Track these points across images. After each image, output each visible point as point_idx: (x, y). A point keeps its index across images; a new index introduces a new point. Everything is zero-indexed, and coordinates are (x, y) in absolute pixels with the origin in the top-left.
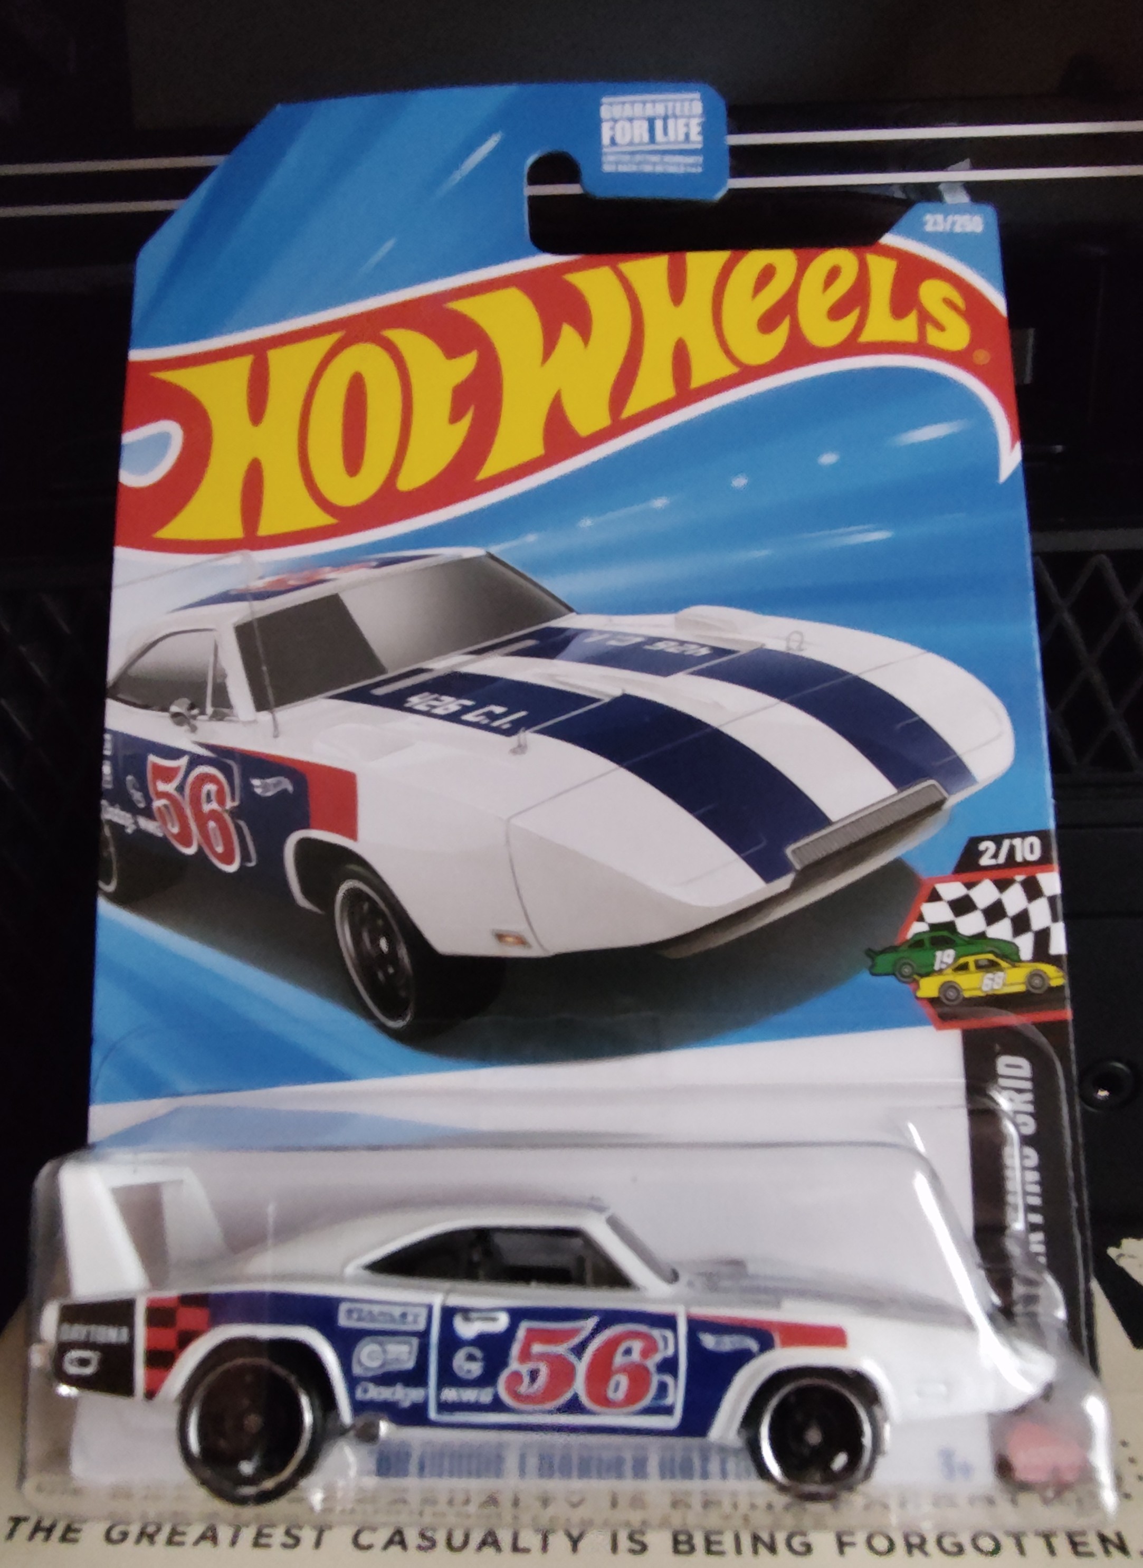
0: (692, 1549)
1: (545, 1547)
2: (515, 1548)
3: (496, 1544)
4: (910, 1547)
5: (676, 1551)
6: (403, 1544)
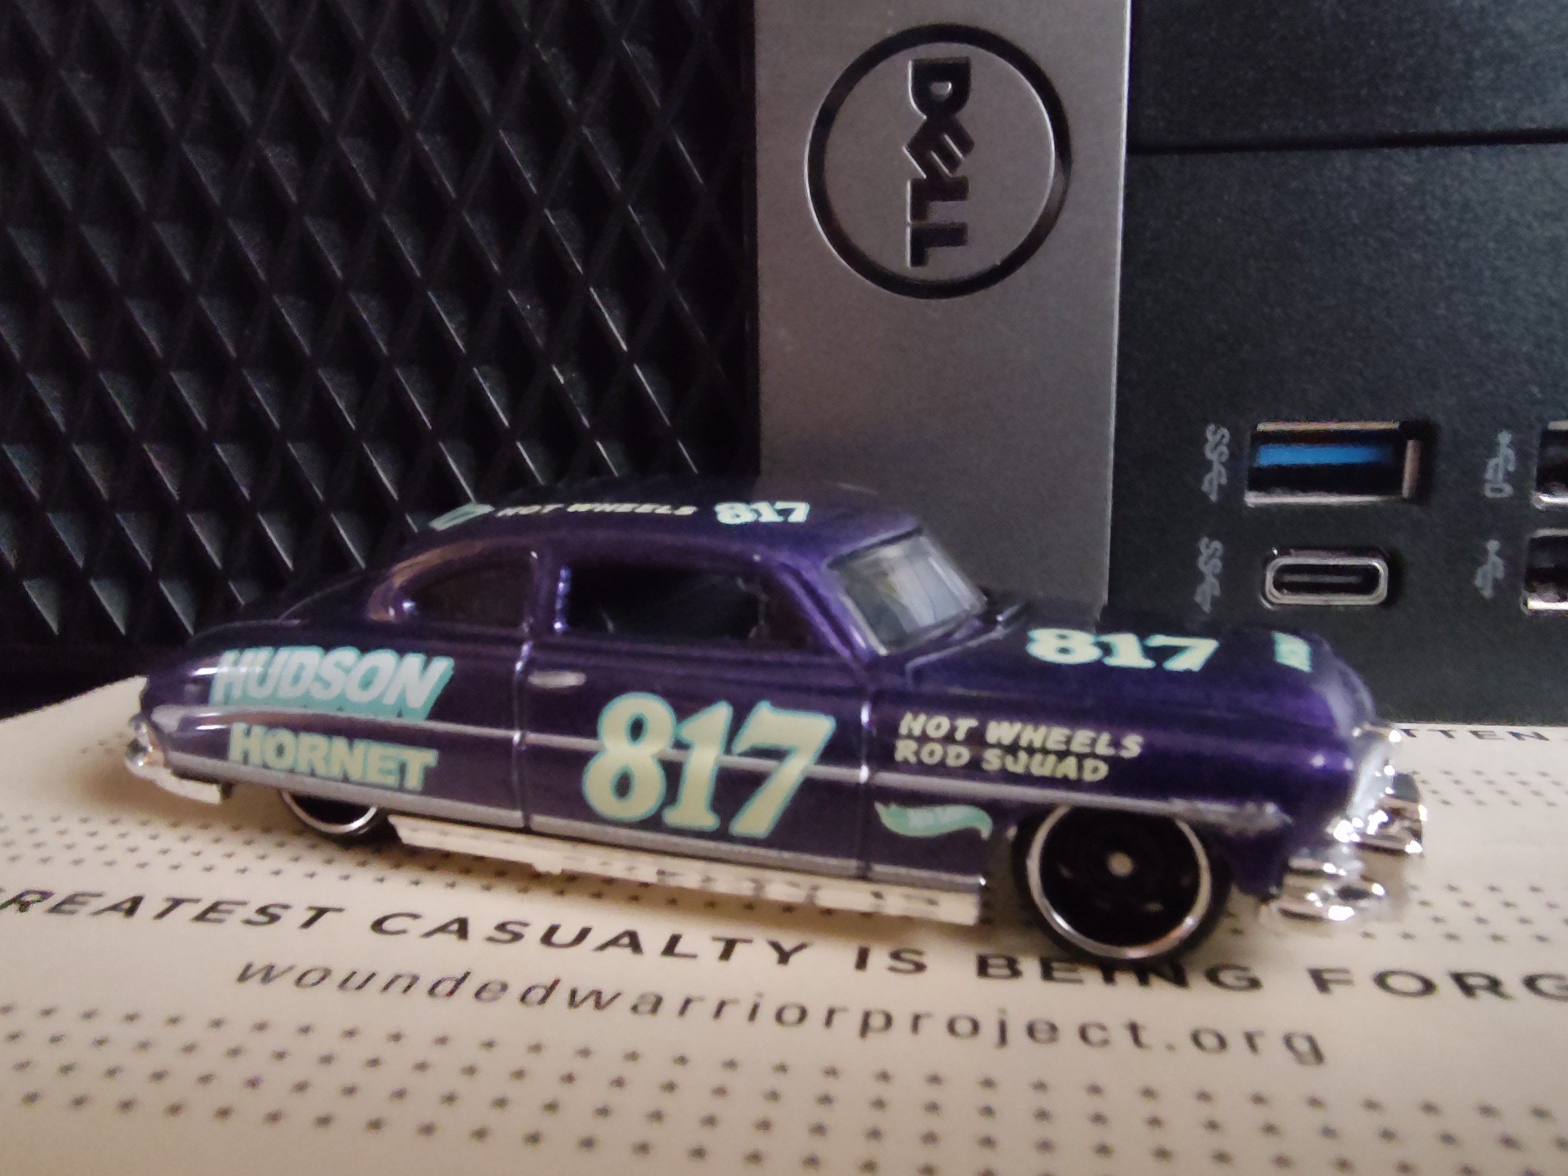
0: (1016, 974)
1: (726, 954)
2: (670, 951)
3: (636, 947)
5: (984, 972)
6: (463, 934)
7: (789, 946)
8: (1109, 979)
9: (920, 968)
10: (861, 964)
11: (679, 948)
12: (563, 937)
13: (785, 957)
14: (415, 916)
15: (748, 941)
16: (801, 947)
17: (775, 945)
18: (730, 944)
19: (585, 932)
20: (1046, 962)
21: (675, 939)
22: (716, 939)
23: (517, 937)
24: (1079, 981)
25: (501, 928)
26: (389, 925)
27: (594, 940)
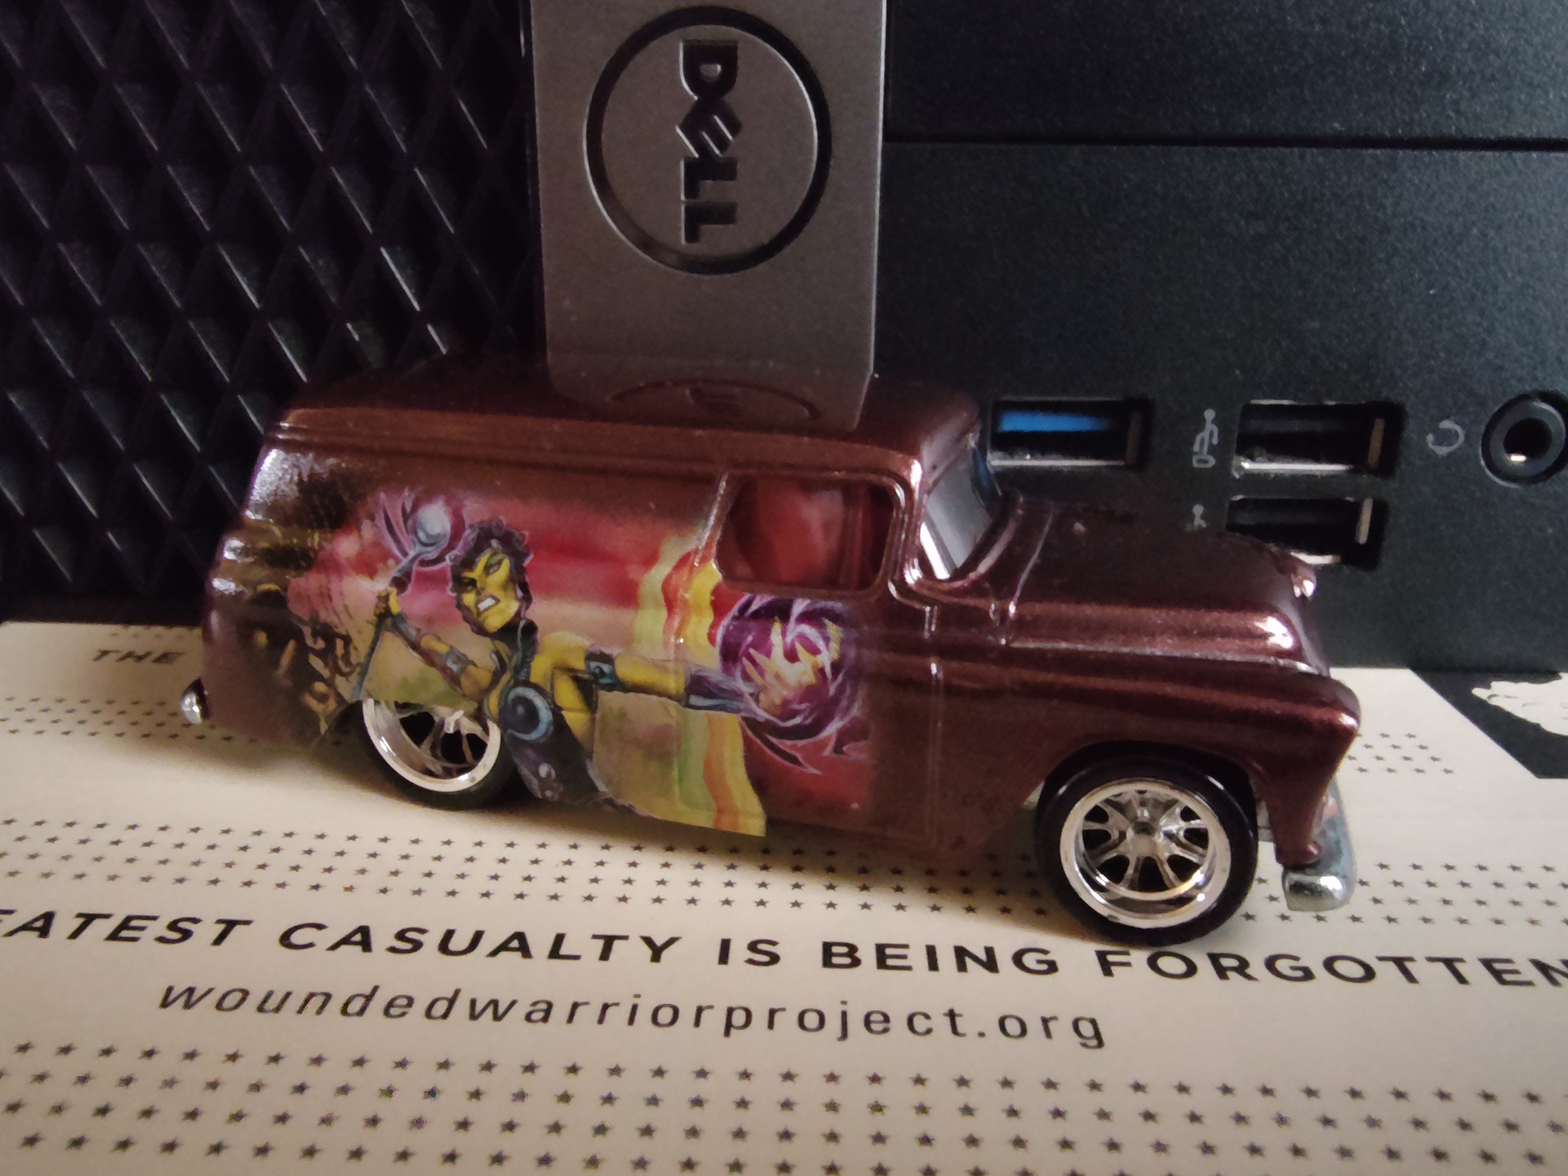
0: (856, 962)
1: (605, 955)
2: (555, 953)
3: (525, 951)
4: (1222, 972)
5: (827, 962)
6: (366, 945)
7: (659, 942)
8: (933, 965)
9: (774, 959)
10: (724, 958)
11: (563, 951)
12: (459, 942)
13: (657, 953)
14: (320, 927)
15: (625, 938)
16: (671, 941)
17: (648, 941)
18: (609, 941)
19: (478, 936)
20: (881, 949)
21: (559, 939)
22: (595, 937)
23: (417, 945)
24: (909, 968)
25: (401, 936)
26: (297, 938)
27: (487, 944)
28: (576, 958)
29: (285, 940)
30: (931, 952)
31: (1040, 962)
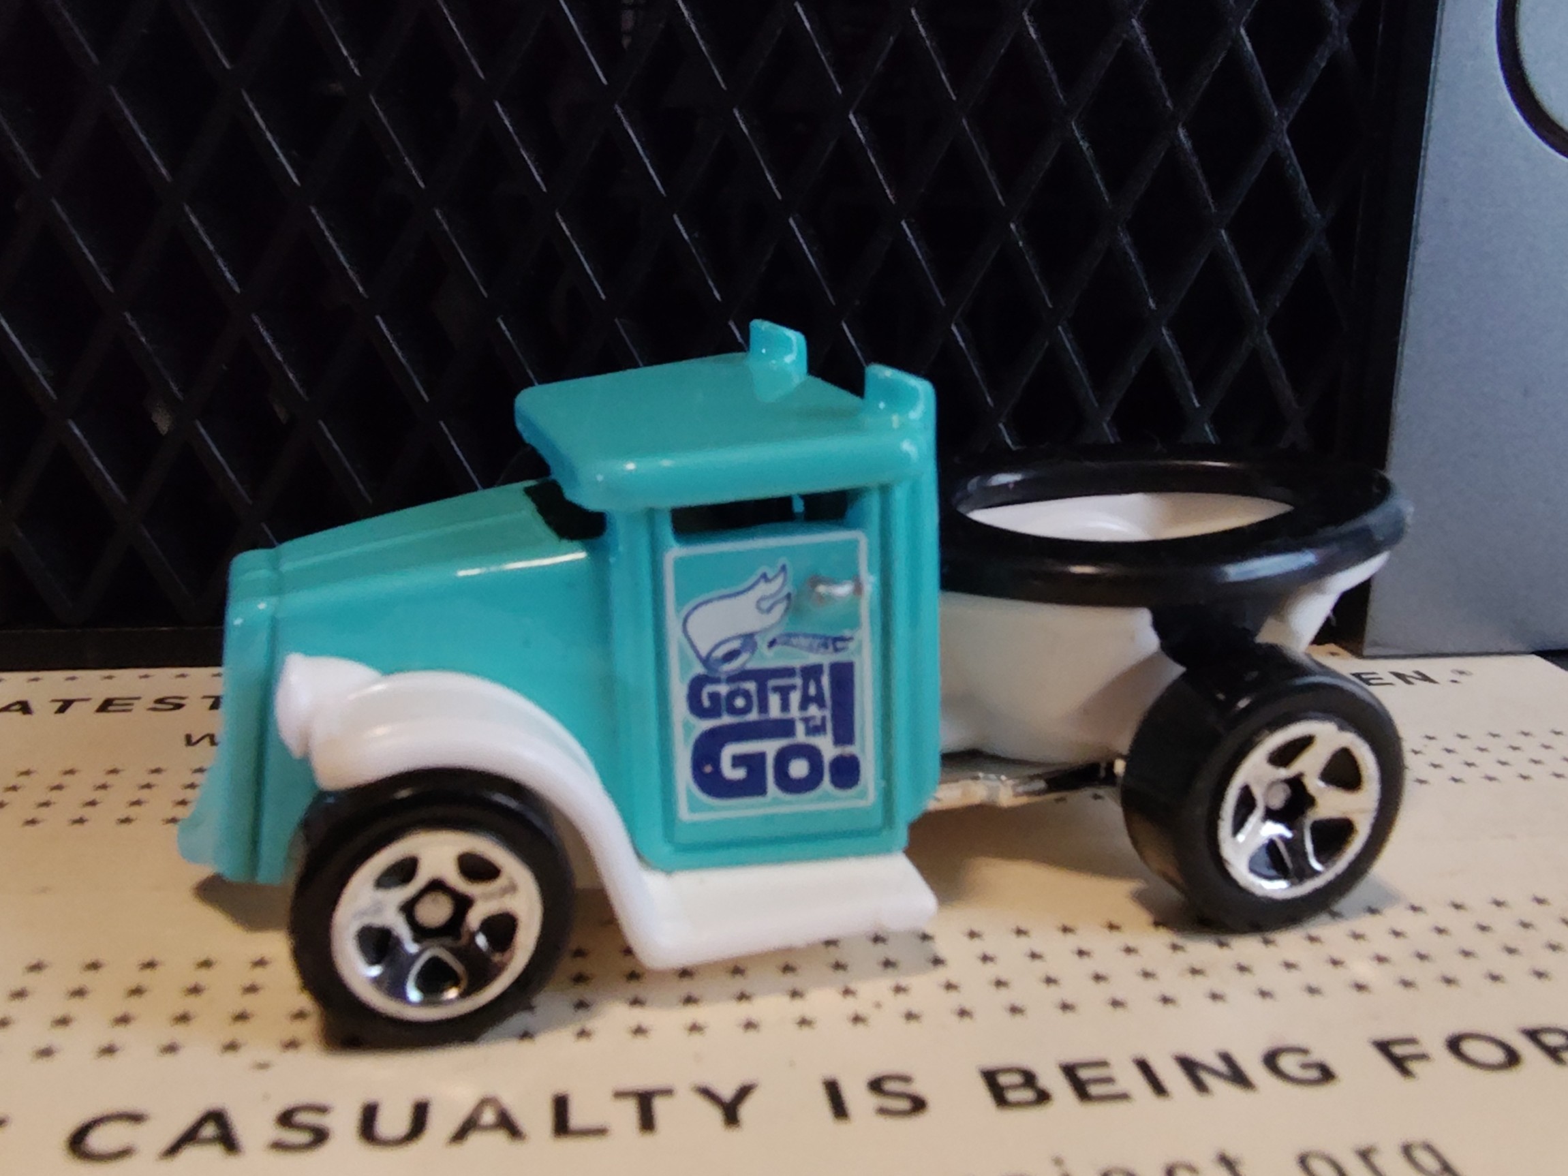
7: (727, 1092)
8: (1159, 1088)
9: (918, 1105)
10: (839, 1109)
11: (576, 1119)
12: (393, 1122)
13: (731, 1112)
14: (135, 1118)
15: (667, 1092)
16: (744, 1092)
17: (707, 1093)
18: (645, 1101)
19: (420, 1114)
20: (1070, 1071)
21: (561, 1105)
22: (620, 1095)
23: (320, 1136)
24: (1123, 1097)
25: (286, 1119)
26: (98, 1140)
27: (441, 1124)
28: (600, 1132)
29: (77, 1143)
30: (1144, 1067)
31: (1306, 1066)
